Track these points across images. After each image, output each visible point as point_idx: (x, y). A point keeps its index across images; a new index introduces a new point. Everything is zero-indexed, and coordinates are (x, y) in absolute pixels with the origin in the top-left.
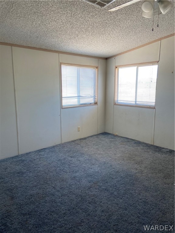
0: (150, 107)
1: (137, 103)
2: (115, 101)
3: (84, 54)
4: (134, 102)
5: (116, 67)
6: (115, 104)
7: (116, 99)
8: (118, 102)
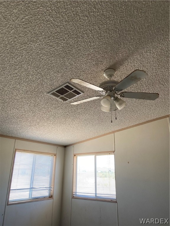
0: (111, 201)
1: (97, 195)
2: (73, 193)
3: (43, 141)
4: (94, 195)
5: (75, 155)
6: (73, 197)
7: (74, 191)
8: (76, 195)
